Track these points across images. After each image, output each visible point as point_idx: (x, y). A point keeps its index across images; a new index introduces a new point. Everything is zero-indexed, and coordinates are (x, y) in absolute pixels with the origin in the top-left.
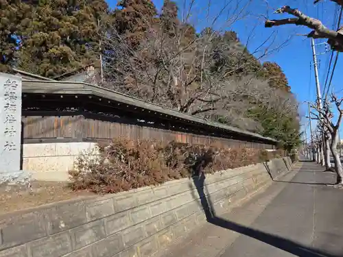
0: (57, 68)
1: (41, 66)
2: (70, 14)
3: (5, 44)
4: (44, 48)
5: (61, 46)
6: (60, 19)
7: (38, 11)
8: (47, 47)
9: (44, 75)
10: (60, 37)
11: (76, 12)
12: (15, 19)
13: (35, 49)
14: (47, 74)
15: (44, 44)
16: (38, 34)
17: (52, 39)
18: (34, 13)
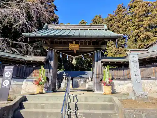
0: (145, 43)
1: (137, 44)
2: (147, 17)
3: (122, 40)
4: (137, 37)
5: (145, 33)
6: (143, 21)
7: (133, 23)
8: (138, 36)
9: (139, 48)
10: (144, 29)
11: (150, 14)
12: (125, 30)
13: (134, 38)
14: (140, 47)
15: (137, 35)
16: (134, 32)
17: (140, 32)
18: (131, 24)
